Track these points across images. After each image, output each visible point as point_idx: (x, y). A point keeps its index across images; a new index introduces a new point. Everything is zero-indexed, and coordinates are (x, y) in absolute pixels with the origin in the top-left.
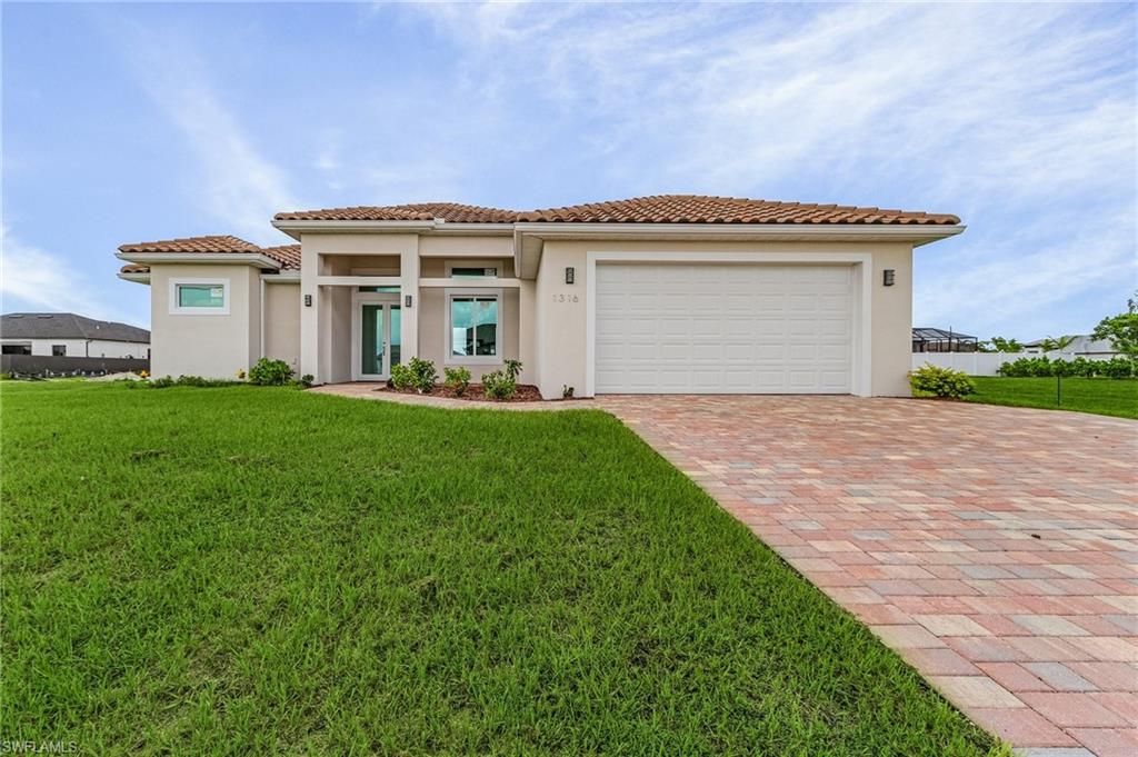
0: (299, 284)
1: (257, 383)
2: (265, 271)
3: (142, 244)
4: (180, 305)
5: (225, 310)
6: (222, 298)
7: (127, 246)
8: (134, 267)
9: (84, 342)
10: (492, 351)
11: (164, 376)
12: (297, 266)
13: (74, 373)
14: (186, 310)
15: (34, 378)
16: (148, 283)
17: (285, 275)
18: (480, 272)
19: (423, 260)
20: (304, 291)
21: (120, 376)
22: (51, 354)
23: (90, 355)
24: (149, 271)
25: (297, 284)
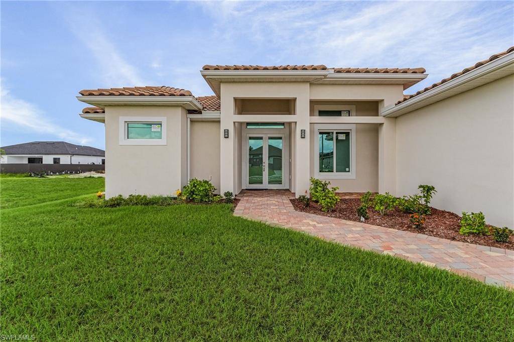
0: (219, 122)
1: (190, 200)
2: (191, 112)
3: (99, 90)
4: (128, 138)
5: (162, 141)
6: (160, 132)
7: (87, 91)
8: (92, 109)
9: (69, 156)
10: (347, 169)
11: (115, 195)
12: (218, 108)
13: (63, 173)
14: (131, 142)
15: (42, 176)
16: (103, 121)
17: (207, 115)
18: (338, 113)
19: (313, 103)
20: (223, 126)
21: (87, 174)
22: (53, 163)
23: (73, 163)
24: (104, 112)
25: (218, 122)
